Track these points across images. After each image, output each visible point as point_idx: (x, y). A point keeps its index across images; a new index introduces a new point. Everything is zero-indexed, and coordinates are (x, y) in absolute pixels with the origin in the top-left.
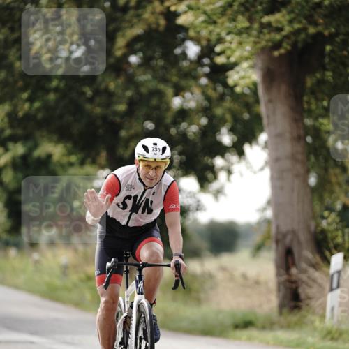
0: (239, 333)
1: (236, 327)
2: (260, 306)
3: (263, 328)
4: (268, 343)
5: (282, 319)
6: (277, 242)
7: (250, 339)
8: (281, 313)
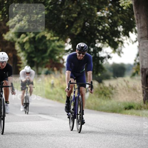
0: (127, 111)
1: (126, 109)
2: (136, 99)
3: (137, 109)
4: (139, 115)
5: (145, 105)
6: (142, 72)
7: (132, 114)
8: (144, 103)
